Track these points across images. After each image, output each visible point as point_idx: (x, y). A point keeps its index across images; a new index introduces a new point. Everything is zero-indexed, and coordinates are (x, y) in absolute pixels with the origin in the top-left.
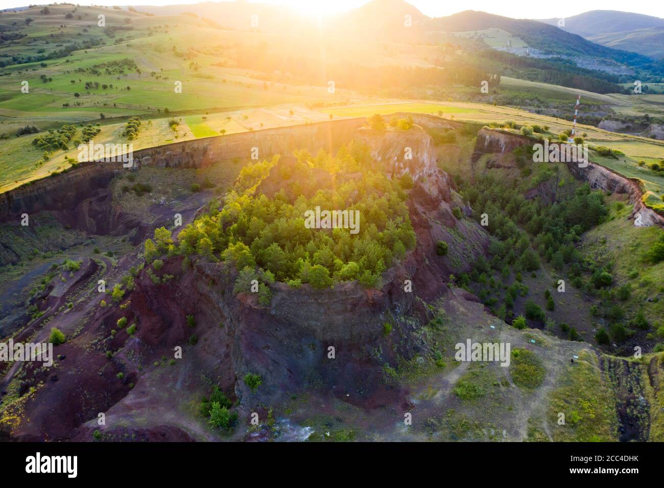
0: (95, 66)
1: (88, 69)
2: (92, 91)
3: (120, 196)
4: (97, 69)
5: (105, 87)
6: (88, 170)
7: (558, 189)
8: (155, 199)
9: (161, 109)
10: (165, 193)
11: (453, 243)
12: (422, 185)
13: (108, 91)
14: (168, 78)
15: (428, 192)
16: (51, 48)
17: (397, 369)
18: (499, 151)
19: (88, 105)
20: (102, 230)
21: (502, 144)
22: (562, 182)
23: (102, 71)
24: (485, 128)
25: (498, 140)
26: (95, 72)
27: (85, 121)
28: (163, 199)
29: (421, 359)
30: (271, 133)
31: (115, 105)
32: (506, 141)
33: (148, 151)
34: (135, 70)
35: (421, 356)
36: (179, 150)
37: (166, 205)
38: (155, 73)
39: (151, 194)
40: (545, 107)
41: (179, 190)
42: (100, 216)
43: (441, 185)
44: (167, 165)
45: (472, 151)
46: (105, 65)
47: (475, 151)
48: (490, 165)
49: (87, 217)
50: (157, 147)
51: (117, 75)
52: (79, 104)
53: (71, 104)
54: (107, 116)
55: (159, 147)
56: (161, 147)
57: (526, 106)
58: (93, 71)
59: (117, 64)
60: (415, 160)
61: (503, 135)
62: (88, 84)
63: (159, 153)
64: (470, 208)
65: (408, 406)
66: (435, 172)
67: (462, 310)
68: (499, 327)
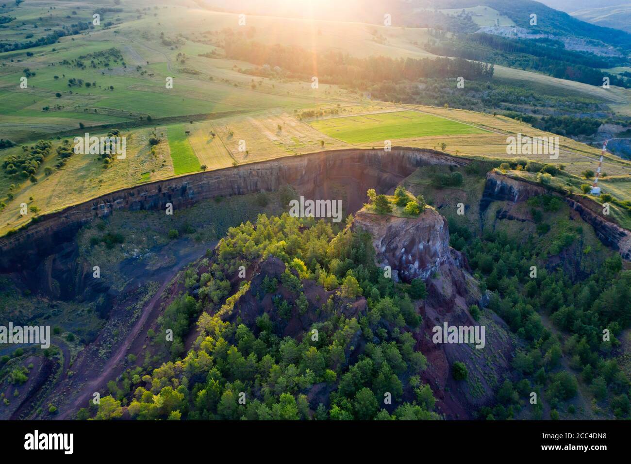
0: (81, 57)
1: (73, 62)
2: (75, 90)
3: (88, 251)
4: (83, 61)
5: (88, 85)
6: (51, 224)
7: (583, 257)
8: (128, 252)
9: (143, 117)
10: (139, 243)
11: (472, 359)
12: (434, 282)
13: (91, 90)
14: (153, 74)
15: (441, 291)
16: (40, 32)
18: (512, 199)
19: (68, 108)
20: (67, 295)
21: (516, 192)
22: (589, 249)
23: (87, 63)
24: (496, 173)
25: (511, 188)
26: (80, 65)
27: (64, 131)
28: (136, 252)
31: (96, 110)
32: (520, 189)
33: (119, 193)
34: (120, 63)
36: (155, 191)
37: (139, 261)
38: (140, 68)
39: (123, 245)
40: (542, 106)
41: (155, 237)
42: (64, 276)
43: (454, 274)
44: (142, 208)
45: (480, 196)
46: (91, 56)
47: (484, 196)
48: (501, 215)
49: (50, 278)
50: (131, 189)
51: (103, 69)
52: (59, 108)
53: (52, 106)
54: (87, 124)
55: (132, 189)
56: (135, 187)
57: (521, 104)
58: (78, 64)
59: (103, 55)
60: (427, 248)
61: (517, 182)
62: (71, 81)
63: (133, 195)
64: (488, 298)
66: (448, 258)
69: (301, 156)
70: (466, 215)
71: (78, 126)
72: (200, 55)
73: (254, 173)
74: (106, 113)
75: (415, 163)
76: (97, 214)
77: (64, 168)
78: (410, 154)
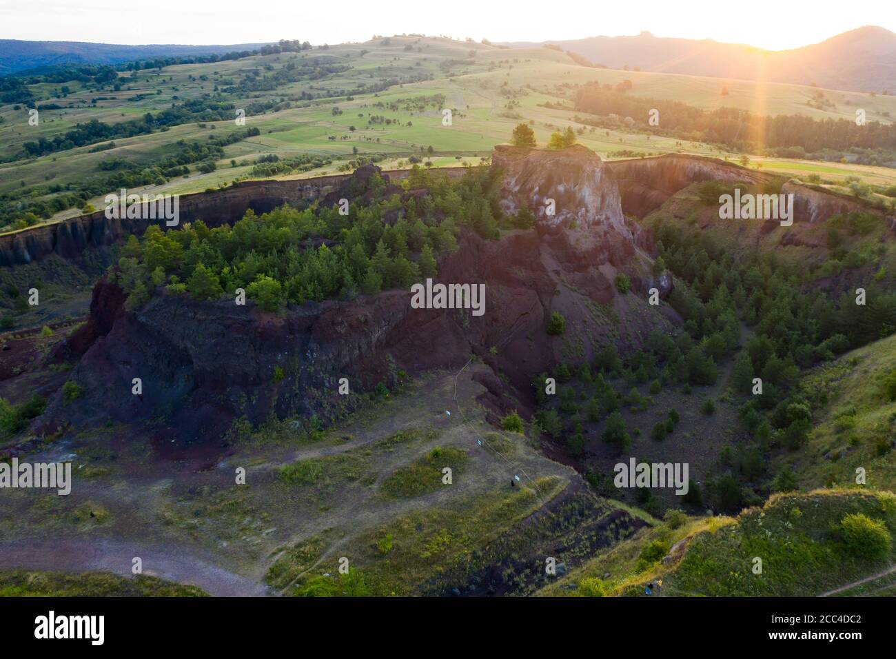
0: (399, 101)
1: (388, 104)
2: (372, 125)
4: (399, 104)
5: (388, 122)
9: (425, 148)
12: (568, 232)
13: (388, 126)
14: (465, 116)
15: (573, 243)
16: (370, 82)
17: (255, 426)
18: (807, 220)
19: (353, 139)
21: (814, 208)
22: (881, 272)
23: (402, 106)
24: (791, 182)
25: (807, 202)
26: (394, 107)
29: (296, 424)
31: (378, 140)
32: (819, 204)
34: (437, 107)
35: (297, 419)
38: (456, 110)
43: (610, 240)
46: (410, 100)
48: (786, 240)
51: (414, 111)
52: (345, 138)
53: (338, 137)
59: (424, 100)
61: (817, 194)
62: (373, 119)
64: (663, 283)
65: (208, 467)
66: (608, 218)
67: (448, 388)
68: (468, 418)
70: (737, 238)
71: (352, 152)
72: (539, 105)
74: (389, 143)
75: (692, 176)
76: (302, 196)
77: (308, 172)
78: (687, 164)
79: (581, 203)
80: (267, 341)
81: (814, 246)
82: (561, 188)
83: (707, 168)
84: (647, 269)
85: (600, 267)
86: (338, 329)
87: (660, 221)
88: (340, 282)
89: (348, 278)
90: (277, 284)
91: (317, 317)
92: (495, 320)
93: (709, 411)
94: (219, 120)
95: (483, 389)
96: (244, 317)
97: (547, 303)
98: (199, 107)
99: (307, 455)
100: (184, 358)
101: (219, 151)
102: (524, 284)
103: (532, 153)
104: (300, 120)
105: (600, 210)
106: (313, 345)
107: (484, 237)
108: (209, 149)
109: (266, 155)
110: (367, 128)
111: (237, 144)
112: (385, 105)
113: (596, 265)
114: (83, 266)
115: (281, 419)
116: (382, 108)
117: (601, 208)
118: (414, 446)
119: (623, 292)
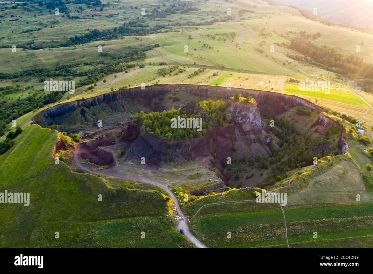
0: (216, 34)
3: (167, 100)
5: (210, 48)
8: (179, 104)
9: (221, 65)
11: (242, 149)
12: (243, 125)
13: (211, 50)
14: (241, 48)
15: (244, 128)
17: (165, 163)
18: (323, 126)
19: (195, 56)
21: (326, 123)
22: (330, 147)
23: (217, 37)
24: (323, 113)
25: (324, 121)
26: (214, 38)
29: (173, 164)
30: (237, 90)
31: (204, 59)
33: (184, 85)
34: (232, 40)
36: (196, 88)
42: (157, 105)
43: (255, 128)
44: (191, 93)
46: (221, 34)
47: (315, 123)
48: (316, 131)
50: (189, 85)
51: (222, 41)
52: (192, 55)
53: (190, 54)
54: (197, 63)
59: (227, 35)
60: (246, 115)
61: (327, 119)
62: (204, 45)
63: (189, 87)
64: (267, 141)
65: (157, 169)
66: (255, 122)
67: (203, 161)
68: (205, 168)
69: (257, 90)
70: (304, 127)
71: (194, 64)
72: (274, 44)
73: (235, 92)
74: (208, 61)
75: (298, 103)
76: (175, 90)
77: (177, 75)
78: (297, 99)
79: (249, 118)
80: (169, 147)
81: (322, 134)
82: (244, 113)
83: (303, 102)
84: (264, 137)
85: (251, 135)
86: (183, 146)
87: (284, 117)
88: (184, 136)
89: (186, 135)
90: (172, 135)
91: (179, 143)
92: (219, 146)
93: (262, 175)
94: (143, 36)
95: (210, 162)
96: (165, 141)
97: (234, 143)
98: (135, 25)
99: (174, 170)
100: (151, 147)
101: (145, 54)
102: (228, 138)
103: (238, 102)
104: (175, 40)
105: (254, 120)
106: (177, 149)
107: (220, 126)
108: (141, 52)
109: (162, 61)
110: (201, 50)
111: (151, 51)
112: (210, 36)
113: (249, 135)
114: (111, 107)
115: (170, 162)
116: (209, 38)
117: (254, 119)
118: (194, 171)
119: (255, 143)
